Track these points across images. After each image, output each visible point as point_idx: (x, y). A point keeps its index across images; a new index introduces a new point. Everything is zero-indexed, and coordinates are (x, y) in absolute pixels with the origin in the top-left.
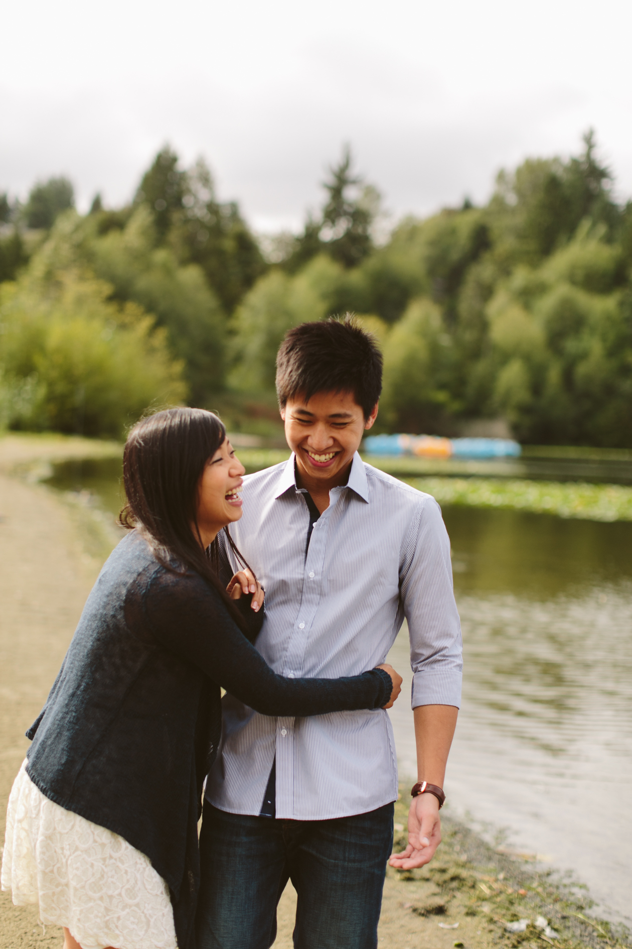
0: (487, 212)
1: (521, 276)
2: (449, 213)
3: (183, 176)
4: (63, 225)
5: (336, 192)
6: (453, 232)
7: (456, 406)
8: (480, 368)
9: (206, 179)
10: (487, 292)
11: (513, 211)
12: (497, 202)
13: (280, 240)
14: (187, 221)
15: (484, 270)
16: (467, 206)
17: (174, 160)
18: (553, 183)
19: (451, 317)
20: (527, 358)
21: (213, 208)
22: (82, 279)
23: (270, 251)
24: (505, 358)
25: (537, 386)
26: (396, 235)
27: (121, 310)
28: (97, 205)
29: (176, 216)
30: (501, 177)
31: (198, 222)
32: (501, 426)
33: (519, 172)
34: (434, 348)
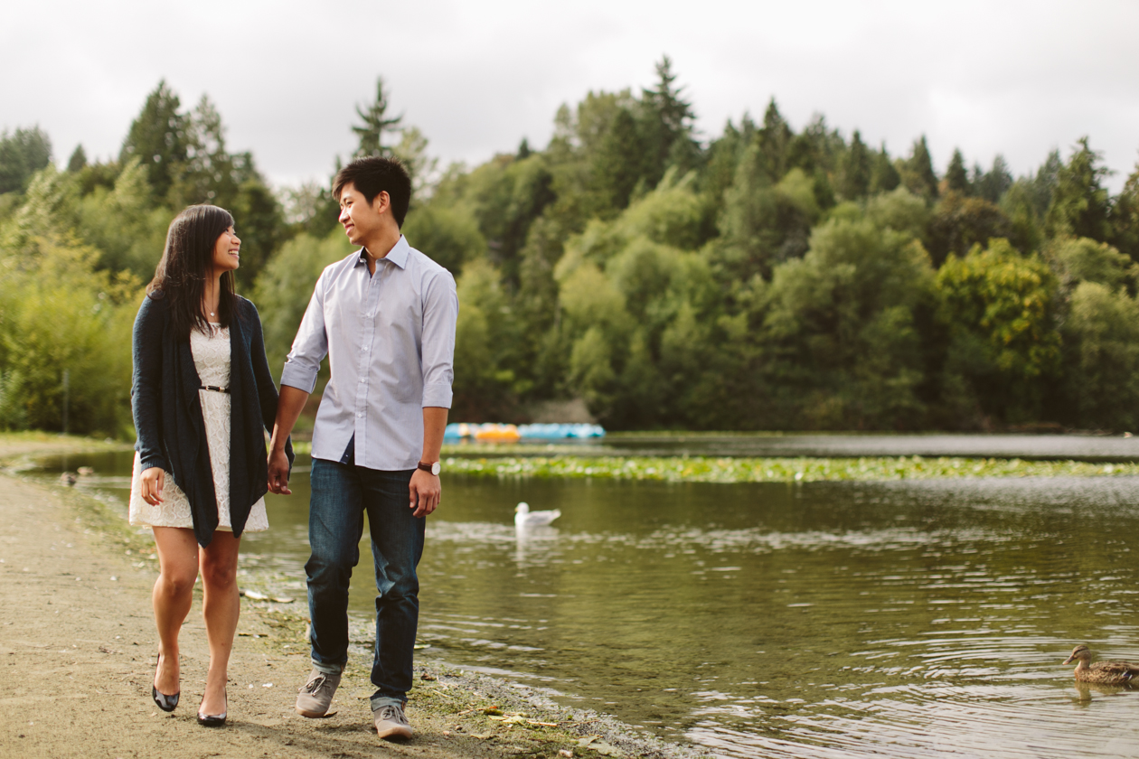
0: (546, 158)
1: (594, 231)
2: (503, 160)
3: (186, 123)
4: (38, 183)
5: (370, 137)
6: (508, 182)
7: (524, 385)
8: (550, 339)
9: (213, 127)
10: (554, 251)
11: (578, 158)
12: (559, 143)
13: (301, 197)
14: (187, 176)
15: (544, 227)
16: (525, 152)
17: (174, 103)
18: (626, 120)
19: (512, 281)
20: (604, 324)
21: (221, 162)
22: (63, 244)
23: (292, 213)
24: (580, 327)
25: (618, 359)
26: (440, 189)
27: (113, 280)
28: (78, 159)
29: (176, 170)
30: (562, 116)
31: (202, 174)
32: (577, 408)
33: (581, 108)
34: (494, 318)
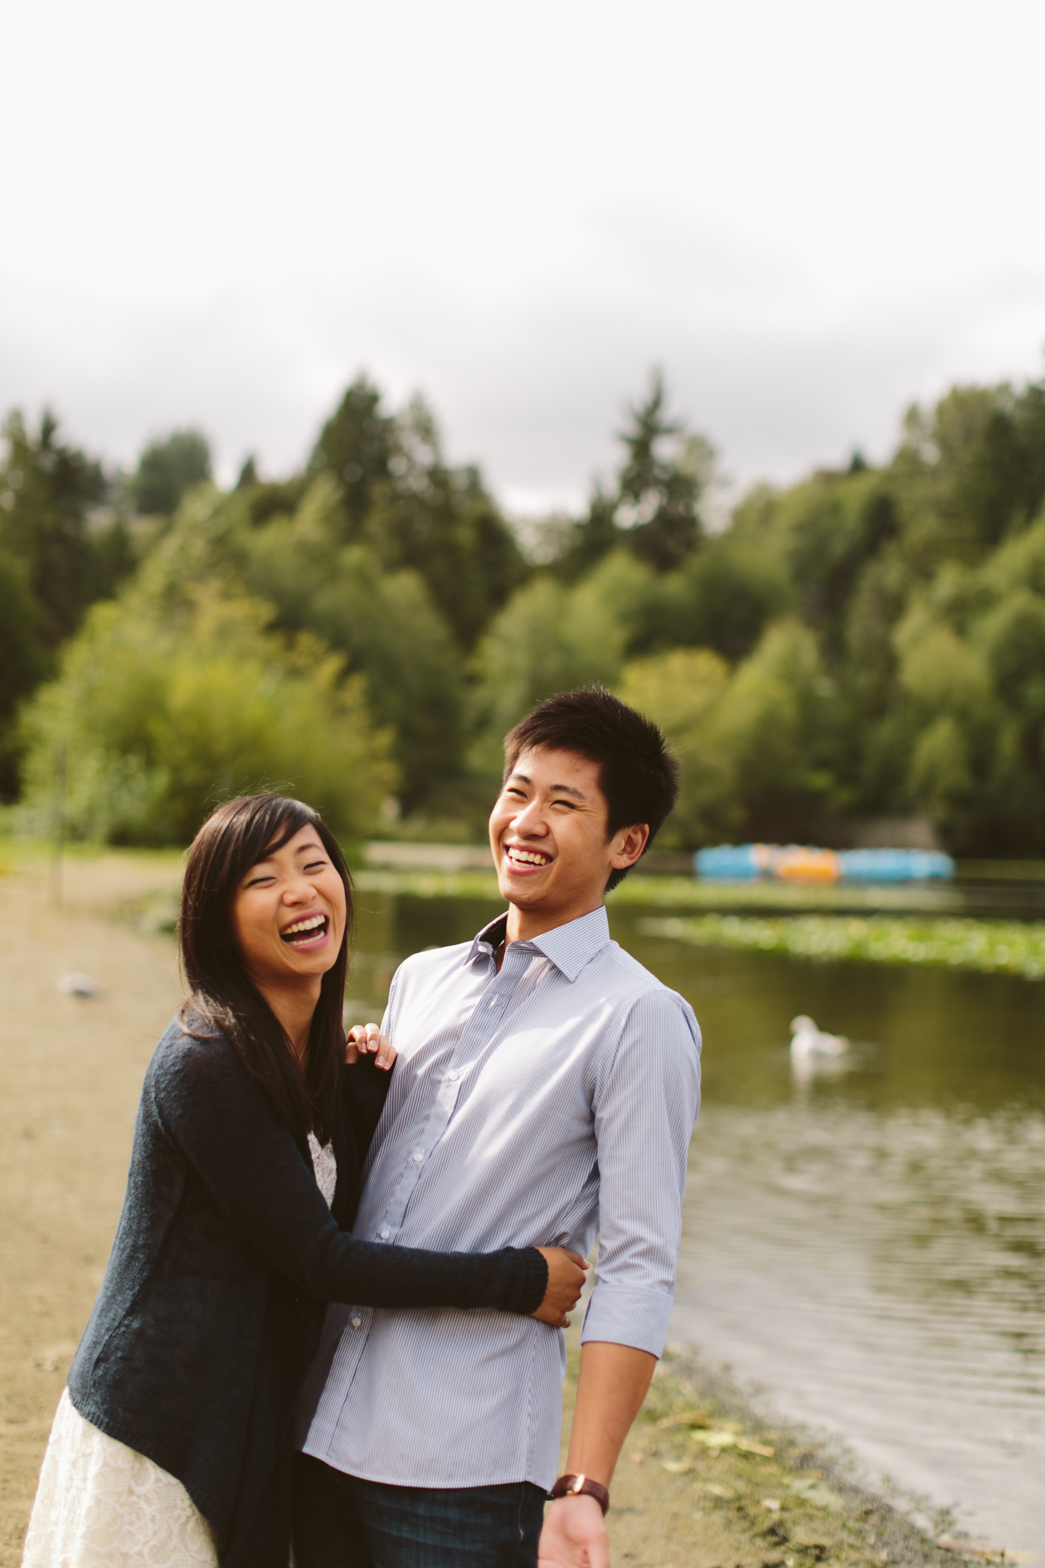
0: (889, 476)
1: (949, 580)
2: (827, 478)
3: (388, 425)
4: (195, 509)
5: (641, 447)
6: (835, 508)
7: (845, 796)
8: (884, 733)
9: (426, 429)
10: (893, 608)
11: (934, 473)
12: (907, 459)
13: (550, 527)
14: (395, 498)
15: (889, 571)
16: (858, 466)
17: (373, 399)
18: (999, 426)
19: (834, 648)
20: (962, 715)
21: (438, 476)
22: (226, 596)
23: (532, 545)
24: (926, 715)
25: (979, 759)
26: (739, 516)
27: (290, 646)
28: (248, 473)
29: (378, 491)
30: (912, 417)
31: (414, 498)
32: (921, 829)
33: (941, 409)
34: (807, 701)
